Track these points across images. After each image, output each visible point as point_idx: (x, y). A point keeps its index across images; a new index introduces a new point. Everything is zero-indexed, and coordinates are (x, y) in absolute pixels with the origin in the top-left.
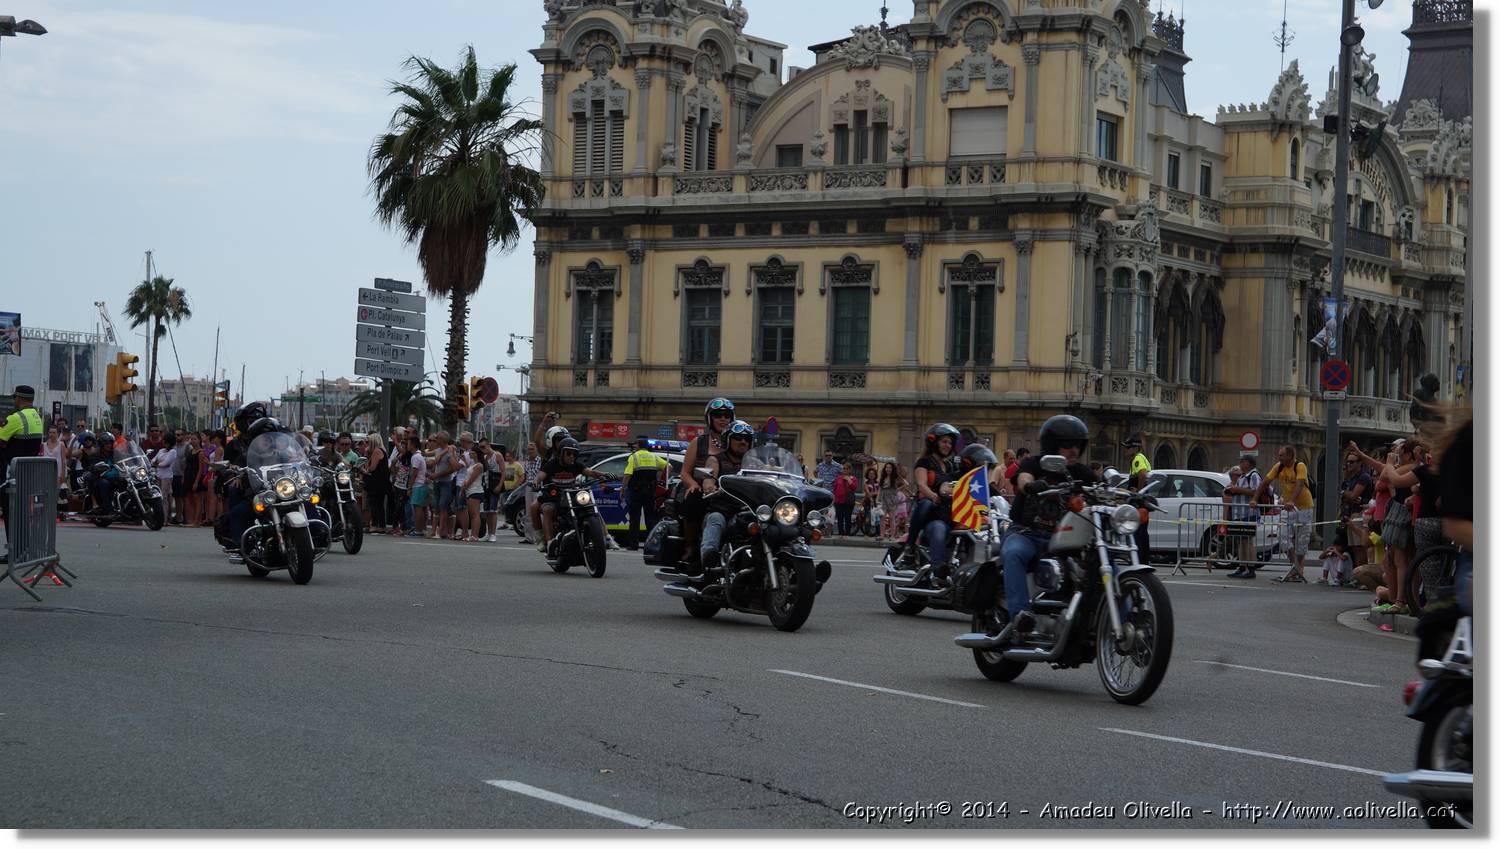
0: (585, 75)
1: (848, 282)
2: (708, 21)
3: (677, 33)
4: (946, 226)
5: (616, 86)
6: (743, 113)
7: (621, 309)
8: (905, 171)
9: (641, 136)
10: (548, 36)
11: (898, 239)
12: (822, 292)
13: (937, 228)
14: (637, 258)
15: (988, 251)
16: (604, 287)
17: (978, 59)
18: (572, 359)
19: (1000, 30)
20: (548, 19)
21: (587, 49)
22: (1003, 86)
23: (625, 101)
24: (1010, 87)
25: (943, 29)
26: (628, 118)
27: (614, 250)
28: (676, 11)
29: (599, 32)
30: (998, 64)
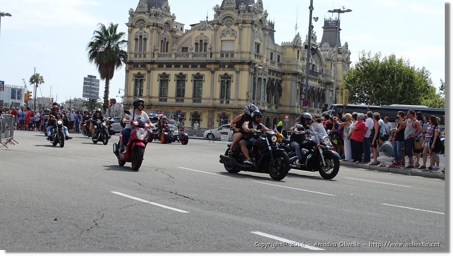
0: (138, 29)
1: (197, 78)
2: (166, 18)
3: (159, 21)
4: (220, 67)
5: (145, 32)
6: (175, 39)
7: (145, 84)
8: (211, 54)
9: (151, 44)
10: (129, 20)
11: (209, 69)
12: (192, 81)
13: (218, 67)
14: (149, 72)
15: (230, 73)
16: (141, 79)
17: (228, 29)
18: (134, 95)
19: (233, 23)
20: (130, 16)
21: (139, 24)
22: (234, 35)
23: (147, 36)
24: (235, 36)
25: (220, 22)
26: (148, 40)
27: (144, 70)
28: (159, 16)
29: (141, 20)
30: (233, 30)
